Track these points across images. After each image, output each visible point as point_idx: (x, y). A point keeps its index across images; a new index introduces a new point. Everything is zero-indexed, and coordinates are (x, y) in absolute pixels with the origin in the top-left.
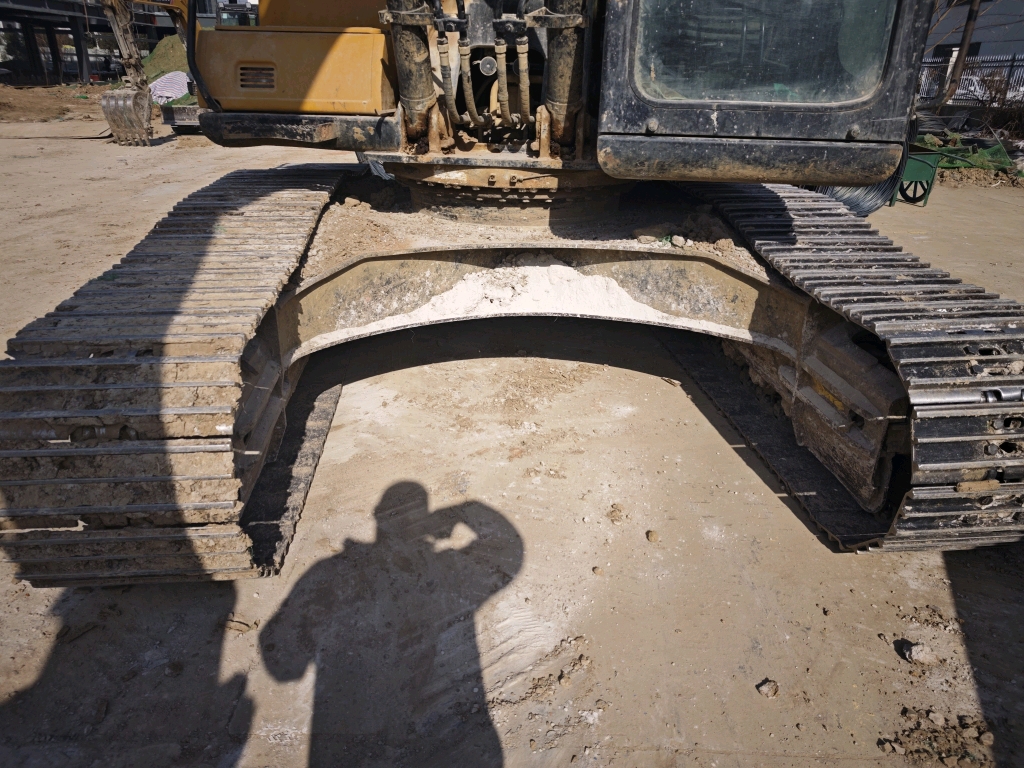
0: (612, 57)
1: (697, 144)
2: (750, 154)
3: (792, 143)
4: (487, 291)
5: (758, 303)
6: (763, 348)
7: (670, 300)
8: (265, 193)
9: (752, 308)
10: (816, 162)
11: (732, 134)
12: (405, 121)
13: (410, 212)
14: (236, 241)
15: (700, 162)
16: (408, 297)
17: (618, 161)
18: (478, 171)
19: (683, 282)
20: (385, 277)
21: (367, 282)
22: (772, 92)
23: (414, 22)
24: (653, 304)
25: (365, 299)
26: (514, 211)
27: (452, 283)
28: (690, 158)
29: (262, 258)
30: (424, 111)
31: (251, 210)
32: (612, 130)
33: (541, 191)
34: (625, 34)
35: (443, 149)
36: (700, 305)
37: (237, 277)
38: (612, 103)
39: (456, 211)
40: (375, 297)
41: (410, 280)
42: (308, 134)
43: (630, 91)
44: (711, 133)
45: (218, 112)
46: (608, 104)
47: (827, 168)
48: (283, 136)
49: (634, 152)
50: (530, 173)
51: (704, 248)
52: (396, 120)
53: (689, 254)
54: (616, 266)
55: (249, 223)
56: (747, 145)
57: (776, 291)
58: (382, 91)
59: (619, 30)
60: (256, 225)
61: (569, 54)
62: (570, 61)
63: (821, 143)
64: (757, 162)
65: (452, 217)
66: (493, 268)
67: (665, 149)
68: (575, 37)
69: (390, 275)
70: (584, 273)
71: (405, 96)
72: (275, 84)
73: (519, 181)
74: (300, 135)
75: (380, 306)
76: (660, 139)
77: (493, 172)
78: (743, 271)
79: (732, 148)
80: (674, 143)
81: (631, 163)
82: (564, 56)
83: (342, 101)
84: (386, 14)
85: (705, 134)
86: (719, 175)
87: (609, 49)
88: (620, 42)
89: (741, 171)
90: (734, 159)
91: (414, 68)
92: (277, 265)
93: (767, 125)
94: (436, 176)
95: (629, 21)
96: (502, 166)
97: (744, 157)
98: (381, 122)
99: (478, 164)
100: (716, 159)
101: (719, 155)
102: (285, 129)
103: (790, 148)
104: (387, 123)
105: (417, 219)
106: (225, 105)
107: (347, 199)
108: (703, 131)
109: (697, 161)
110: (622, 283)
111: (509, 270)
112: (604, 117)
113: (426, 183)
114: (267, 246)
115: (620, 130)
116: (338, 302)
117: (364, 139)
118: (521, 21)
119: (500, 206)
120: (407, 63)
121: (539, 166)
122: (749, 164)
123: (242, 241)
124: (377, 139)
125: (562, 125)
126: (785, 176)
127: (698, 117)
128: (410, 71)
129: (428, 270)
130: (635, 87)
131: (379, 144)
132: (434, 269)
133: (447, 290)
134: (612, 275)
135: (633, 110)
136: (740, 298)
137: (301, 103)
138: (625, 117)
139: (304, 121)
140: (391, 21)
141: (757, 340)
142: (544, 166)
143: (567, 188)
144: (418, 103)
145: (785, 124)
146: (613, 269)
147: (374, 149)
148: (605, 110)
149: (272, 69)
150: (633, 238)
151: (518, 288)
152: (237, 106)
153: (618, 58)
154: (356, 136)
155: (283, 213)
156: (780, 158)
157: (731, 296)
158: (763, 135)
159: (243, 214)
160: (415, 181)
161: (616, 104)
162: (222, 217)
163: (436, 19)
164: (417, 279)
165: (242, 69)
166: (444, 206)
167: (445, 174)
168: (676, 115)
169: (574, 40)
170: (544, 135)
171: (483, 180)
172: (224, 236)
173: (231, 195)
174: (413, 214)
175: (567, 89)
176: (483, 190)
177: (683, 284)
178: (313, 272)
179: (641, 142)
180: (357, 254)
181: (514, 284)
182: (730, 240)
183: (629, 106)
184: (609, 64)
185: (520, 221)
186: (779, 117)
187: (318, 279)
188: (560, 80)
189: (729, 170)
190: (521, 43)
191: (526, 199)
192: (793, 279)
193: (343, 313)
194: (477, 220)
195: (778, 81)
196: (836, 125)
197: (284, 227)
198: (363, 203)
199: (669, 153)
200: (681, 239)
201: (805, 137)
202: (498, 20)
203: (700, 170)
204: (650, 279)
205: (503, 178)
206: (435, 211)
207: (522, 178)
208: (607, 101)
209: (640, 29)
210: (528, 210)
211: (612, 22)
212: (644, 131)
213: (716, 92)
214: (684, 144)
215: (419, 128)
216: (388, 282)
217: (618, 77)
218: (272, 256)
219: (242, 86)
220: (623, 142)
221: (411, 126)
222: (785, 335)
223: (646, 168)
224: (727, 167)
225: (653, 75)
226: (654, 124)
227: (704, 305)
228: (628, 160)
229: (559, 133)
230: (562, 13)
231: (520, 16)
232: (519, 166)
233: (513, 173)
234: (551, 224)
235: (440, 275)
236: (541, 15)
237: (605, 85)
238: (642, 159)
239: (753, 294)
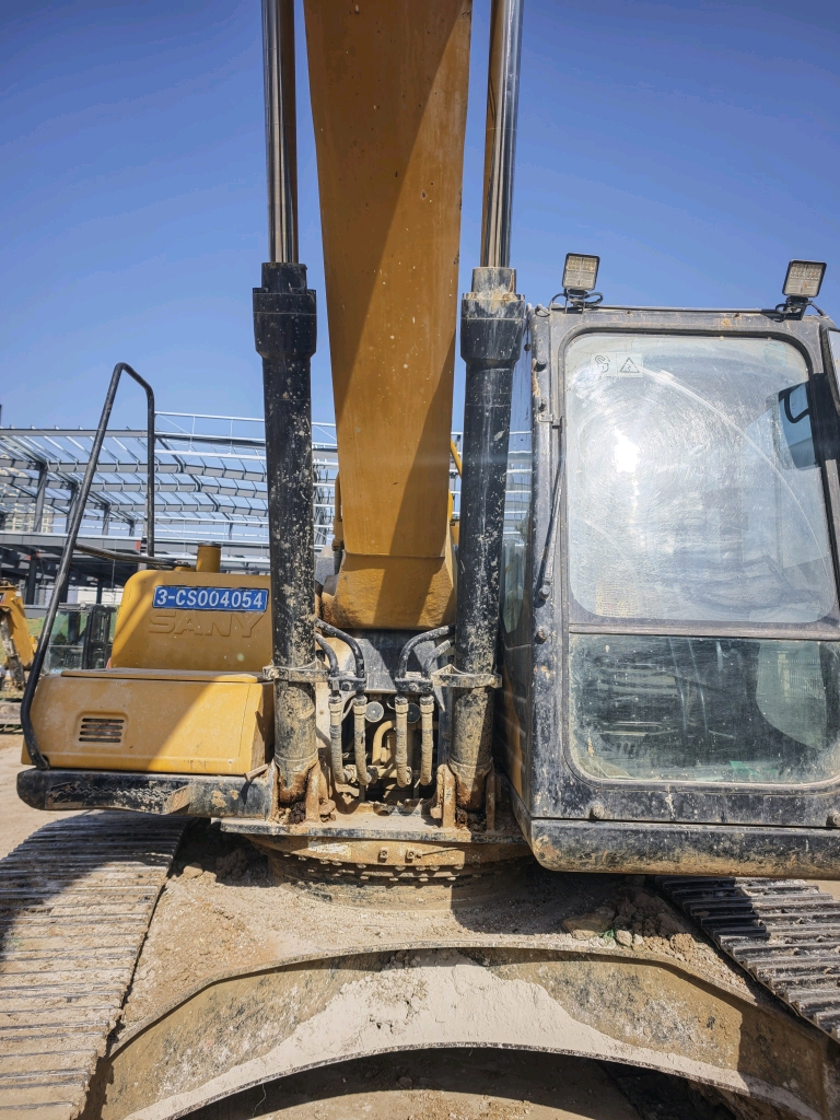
0: (543, 731)
1: (652, 832)
2: (719, 844)
3: (766, 831)
4: (373, 1011)
5: (744, 1030)
6: (765, 1102)
7: (622, 1020)
8: (83, 871)
9: (737, 1037)
10: (798, 853)
11: (693, 820)
12: (278, 784)
13: (267, 886)
14: (35, 966)
15: (660, 854)
16: (266, 1031)
17: (558, 852)
18: (365, 844)
19: (637, 995)
20: (237, 1004)
21: (212, 1015)
22: (731, 772)
23: (304, 679)
24: (598, 1024)
25: (205, 1044)
26: (407, 891)
27: (325, 1001)
28: (647, 849)
29: (69, 1000)
30: (303, 773)
31: (61, 904)
32: (548, 815)
33: (443, 868)
34: (555, 705)
35: (322, 816)
36: (665, 1030)
37: (28, 1046)
38: (546, 783)
39: (330, 889)
40: (219, 1039)
41: (271, 1003)
42: (157, 804)
43: (568, 770)
44: (667, 819)
45: (45, 770)
46: (542, 784)
47: (813, 861)
48: (124, 805)
49: (578, 841)
50: (432, 846)
51: (658, 948)
52: (267, 782)
53: (641, 956)
54: (544, 968)
55: (57, 929)
56: (712, 834)
57: (767, 1015)
58: (253, 748)
59: (548, 702)
60: (66, 933)
61: (479, 714)
62: (480, 721)
63: (798, 830)
64: (728, 853)
65: (325, 897)
66: (380, 970)
67: (615, 838)
68: (486, 696)
69: (244, 1000)
70: (500, 975)
71: (282, 756)
72: (121, 738)
73: (418, 857)
74: (146, 806)
75: (225, 1051)
76: (607, 825)
77: (385, 846)
78: (717, 984)
79: (695, 837)
80: (626, 831)
81: (574, 855)
82: (473, 716)
83: (202, 759)
84: (272, 670)
85: (661, 819)
86: (683, 869)
87: (539, 721)
88: (551, 714)
89: (709, 864)
90: (699, 850)
91: (296, 725)
92: (92, 1015)
93: (732, 809)
94: (310, 849)
95: (559, 692)
96: (397, 838)
97: (711, 848)
98: (248, 785)
99: (366, 836)
100: (678, 850)
101: (681, 845)
102: (128, 798)
103: (763, 837)
104: (255, 786)
105: (276, 899)
106: (53, 762)
107: (188, 869)
108: (658, 816)
109: (655, 853)
110: (554, 992)
111: (401, 972)
112: (538, 799)
113: (296, 856)
114: (79, 974)
115: (559, 815)
116: (166, 1054)
117: (224, 804)
118: (428, 681)
119: (388, 883)
120: (289, 720)
121: (442, 839)
122: (718, 856)
123: (44, 964)
124: (241, 804)
125: (470, 789)
126: (763, 870)
127: (651, 800)
128: (292, 729)
129: (294, 984)
130: (573, 765)
131: (243, 811)
132: (303, 984)
133: (318, 1011)
134: (539, 980)
135: (572, 792)
136: (718, 1021)
137: (150, 761)
138: (563, 799)
139: (151, 783)
140: (277, 676)
141: (756, 1090)
142: (448, 839)
143: (475, 863)
144: (298, 764)
145: (753, 809)
146: (540, 971)
147: (235, 816)
148: (538, 790)
149: (122, 721)
150: (566, 931)
151: (415, 1003)
152: (70, 763)
153: (549, 732)
154: (214, 801)
155: (107, 909)
156: (755, 849)
157: (705, 1018)
158: (729, 821)
159: (49, 910)
160: (281, 853)
161: (551, 784)
162: (20, 918)
163: (330, 678)
164: (279, 1001)
165: (84, 720)
166: (315, 883)
167: (322, 847)
168: (624, 797)
169: (484, 699)
170: (449, 801)
171: (371, 855)
172: (18, 954)
173: (36, 875)
174: (271, 890)
175: (476, 750)
176: (370, 867)
177: (637, 998)
178: (141, 1013)
179: (585, 829)
180: (205, 974)
181: (408, 996)
182: (689, 936)
183: (567, 787)
184: (540, 739)
185: (414, 904)
186: (744, 802)
187: (145, 1023)
188: (467, 740)
189: (694, 862)
190: (425, 703)
191: (424, 878)
192: (795, 1004)
193: (171, 1071)
194: (358, 902)
195: (735, 759)
196: (812, 809)
197: (105, 934)
198: (206, 872)
199: (621, 843)
200: (627, 934)
201: (779, 823)
202: (401, 680)
203: (659, 863)
204: (591, 988)
205: (397, 854)
206: (302, 888)
207: (421, 853)
208: (540, 780)
209: (572, 700)
210: (425, 889)
211: (540, 693)
212: (587, 817)
213: (667, 770)
214: (636, 832)
215: (294, 792)
216: (240, 1012)
217: (551, 753)
218: (84, 995)
219: (81, 740)
220: (563, 830)
221: (285, 789)
222: (794, 1084)
223: (593, 860)
224: (693, 860)
225: (591, 750)
226: (598, 807)
227: (671, 1030)
228: (571, 851)
229: (466, 798)
230: (473, 672)
231: (426, 675)
232: (418, 838)
233: (411, 847)
234: (453, 906)
235: (311, 991)
236: (447, 674)
237: (537, 762)
238: (588, 851)
239: (735, 1017)
